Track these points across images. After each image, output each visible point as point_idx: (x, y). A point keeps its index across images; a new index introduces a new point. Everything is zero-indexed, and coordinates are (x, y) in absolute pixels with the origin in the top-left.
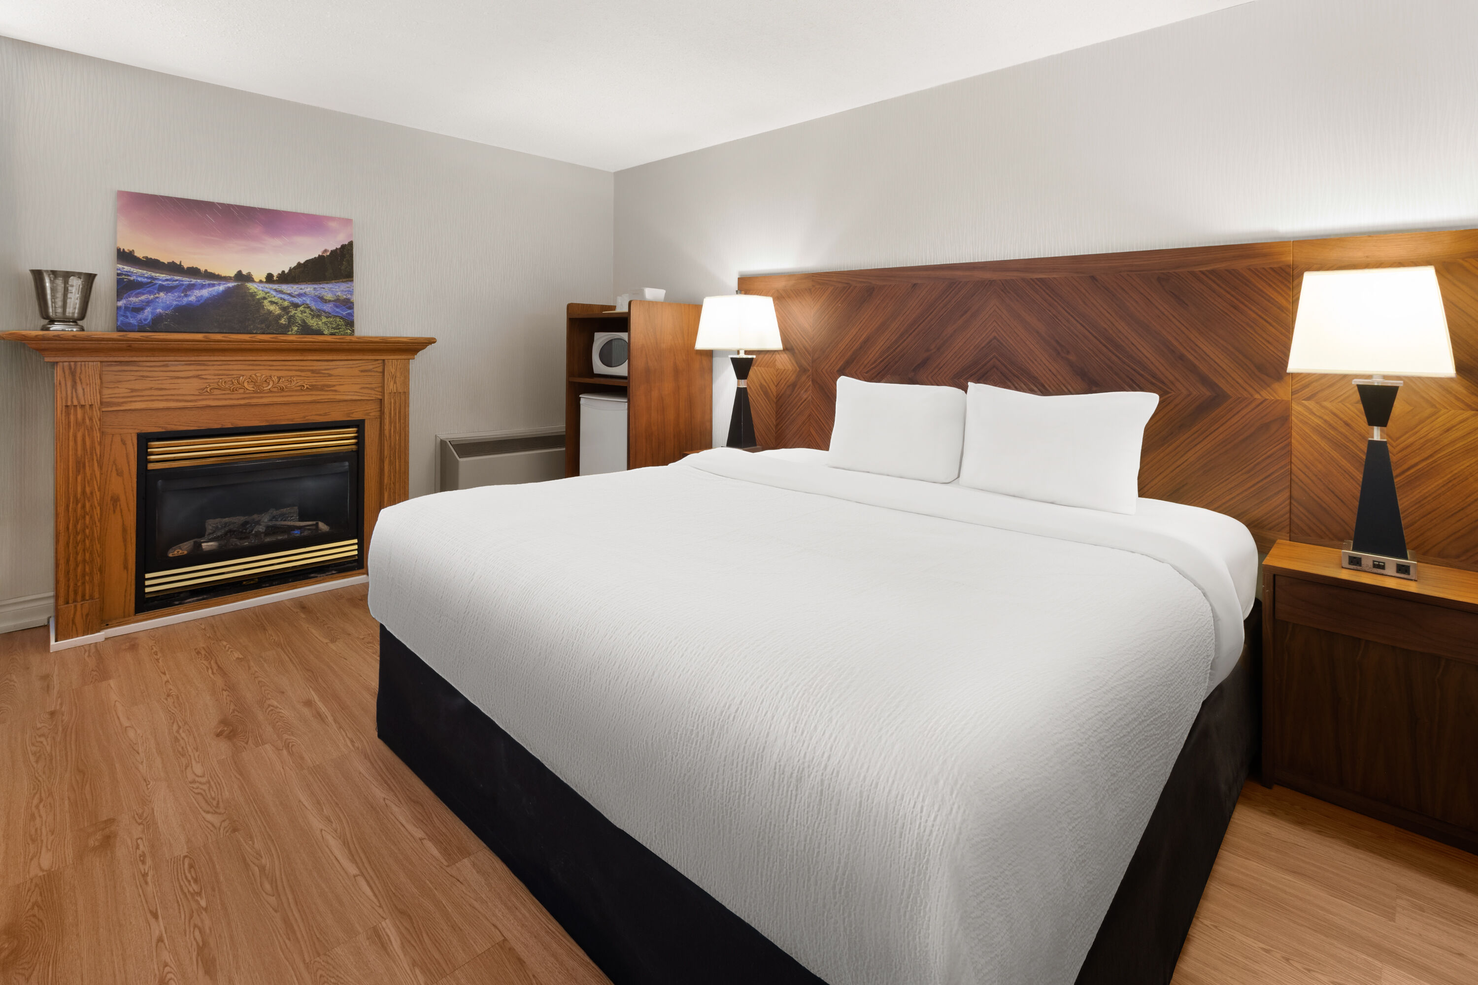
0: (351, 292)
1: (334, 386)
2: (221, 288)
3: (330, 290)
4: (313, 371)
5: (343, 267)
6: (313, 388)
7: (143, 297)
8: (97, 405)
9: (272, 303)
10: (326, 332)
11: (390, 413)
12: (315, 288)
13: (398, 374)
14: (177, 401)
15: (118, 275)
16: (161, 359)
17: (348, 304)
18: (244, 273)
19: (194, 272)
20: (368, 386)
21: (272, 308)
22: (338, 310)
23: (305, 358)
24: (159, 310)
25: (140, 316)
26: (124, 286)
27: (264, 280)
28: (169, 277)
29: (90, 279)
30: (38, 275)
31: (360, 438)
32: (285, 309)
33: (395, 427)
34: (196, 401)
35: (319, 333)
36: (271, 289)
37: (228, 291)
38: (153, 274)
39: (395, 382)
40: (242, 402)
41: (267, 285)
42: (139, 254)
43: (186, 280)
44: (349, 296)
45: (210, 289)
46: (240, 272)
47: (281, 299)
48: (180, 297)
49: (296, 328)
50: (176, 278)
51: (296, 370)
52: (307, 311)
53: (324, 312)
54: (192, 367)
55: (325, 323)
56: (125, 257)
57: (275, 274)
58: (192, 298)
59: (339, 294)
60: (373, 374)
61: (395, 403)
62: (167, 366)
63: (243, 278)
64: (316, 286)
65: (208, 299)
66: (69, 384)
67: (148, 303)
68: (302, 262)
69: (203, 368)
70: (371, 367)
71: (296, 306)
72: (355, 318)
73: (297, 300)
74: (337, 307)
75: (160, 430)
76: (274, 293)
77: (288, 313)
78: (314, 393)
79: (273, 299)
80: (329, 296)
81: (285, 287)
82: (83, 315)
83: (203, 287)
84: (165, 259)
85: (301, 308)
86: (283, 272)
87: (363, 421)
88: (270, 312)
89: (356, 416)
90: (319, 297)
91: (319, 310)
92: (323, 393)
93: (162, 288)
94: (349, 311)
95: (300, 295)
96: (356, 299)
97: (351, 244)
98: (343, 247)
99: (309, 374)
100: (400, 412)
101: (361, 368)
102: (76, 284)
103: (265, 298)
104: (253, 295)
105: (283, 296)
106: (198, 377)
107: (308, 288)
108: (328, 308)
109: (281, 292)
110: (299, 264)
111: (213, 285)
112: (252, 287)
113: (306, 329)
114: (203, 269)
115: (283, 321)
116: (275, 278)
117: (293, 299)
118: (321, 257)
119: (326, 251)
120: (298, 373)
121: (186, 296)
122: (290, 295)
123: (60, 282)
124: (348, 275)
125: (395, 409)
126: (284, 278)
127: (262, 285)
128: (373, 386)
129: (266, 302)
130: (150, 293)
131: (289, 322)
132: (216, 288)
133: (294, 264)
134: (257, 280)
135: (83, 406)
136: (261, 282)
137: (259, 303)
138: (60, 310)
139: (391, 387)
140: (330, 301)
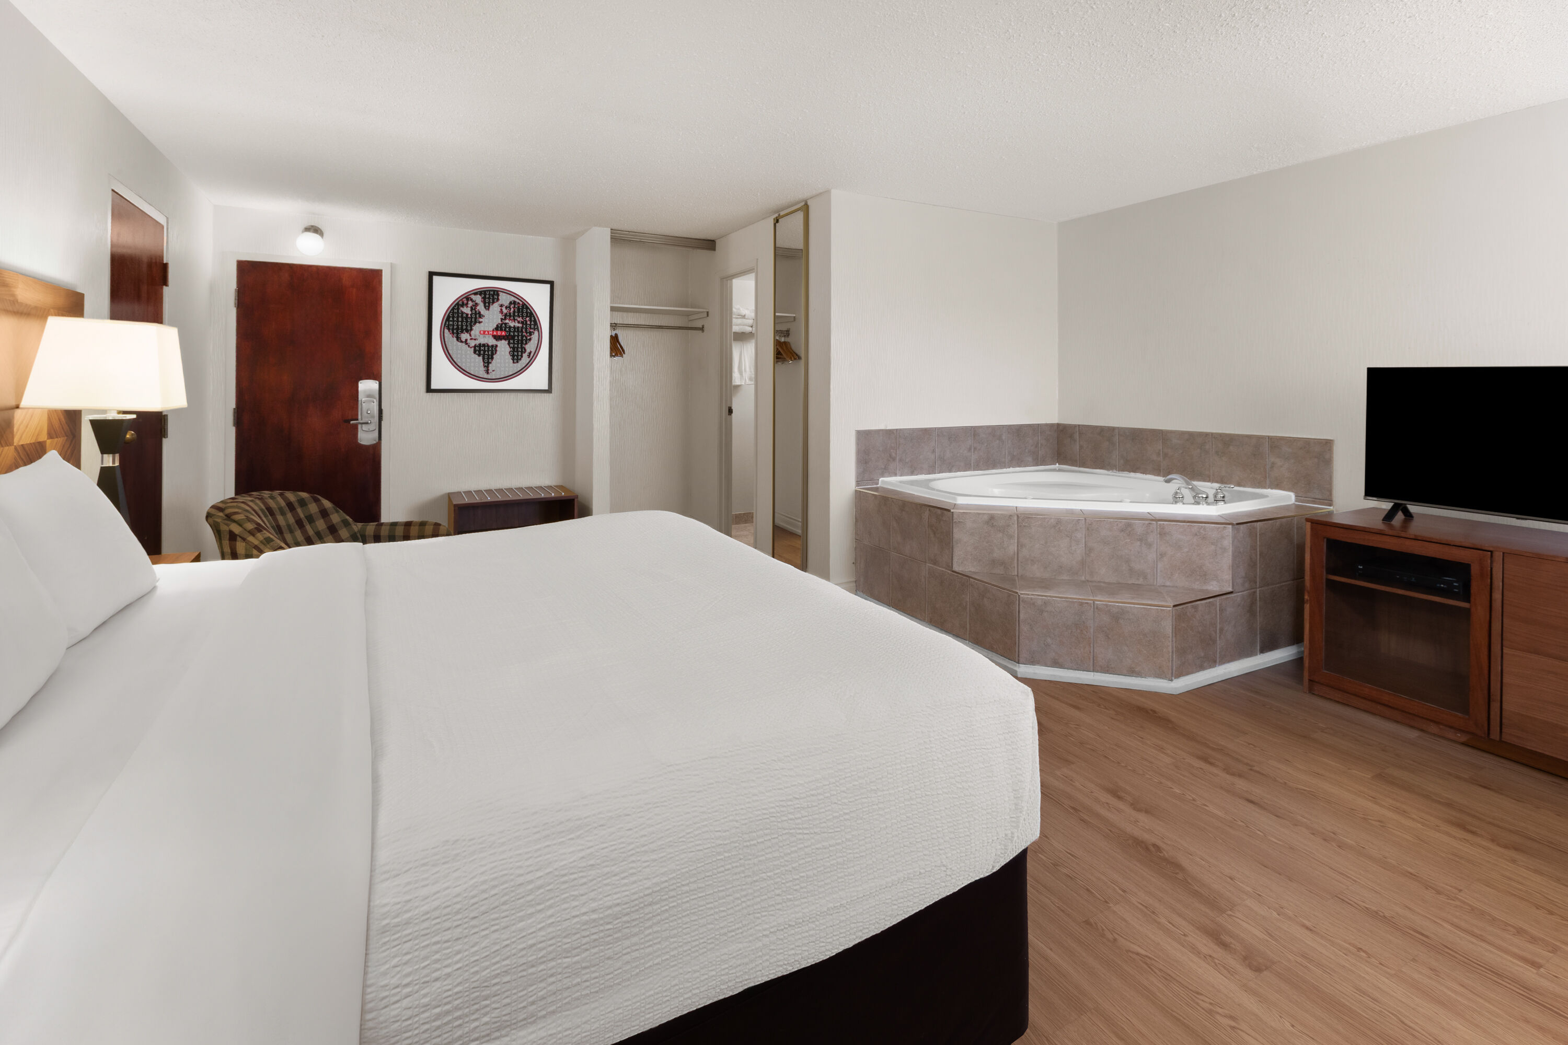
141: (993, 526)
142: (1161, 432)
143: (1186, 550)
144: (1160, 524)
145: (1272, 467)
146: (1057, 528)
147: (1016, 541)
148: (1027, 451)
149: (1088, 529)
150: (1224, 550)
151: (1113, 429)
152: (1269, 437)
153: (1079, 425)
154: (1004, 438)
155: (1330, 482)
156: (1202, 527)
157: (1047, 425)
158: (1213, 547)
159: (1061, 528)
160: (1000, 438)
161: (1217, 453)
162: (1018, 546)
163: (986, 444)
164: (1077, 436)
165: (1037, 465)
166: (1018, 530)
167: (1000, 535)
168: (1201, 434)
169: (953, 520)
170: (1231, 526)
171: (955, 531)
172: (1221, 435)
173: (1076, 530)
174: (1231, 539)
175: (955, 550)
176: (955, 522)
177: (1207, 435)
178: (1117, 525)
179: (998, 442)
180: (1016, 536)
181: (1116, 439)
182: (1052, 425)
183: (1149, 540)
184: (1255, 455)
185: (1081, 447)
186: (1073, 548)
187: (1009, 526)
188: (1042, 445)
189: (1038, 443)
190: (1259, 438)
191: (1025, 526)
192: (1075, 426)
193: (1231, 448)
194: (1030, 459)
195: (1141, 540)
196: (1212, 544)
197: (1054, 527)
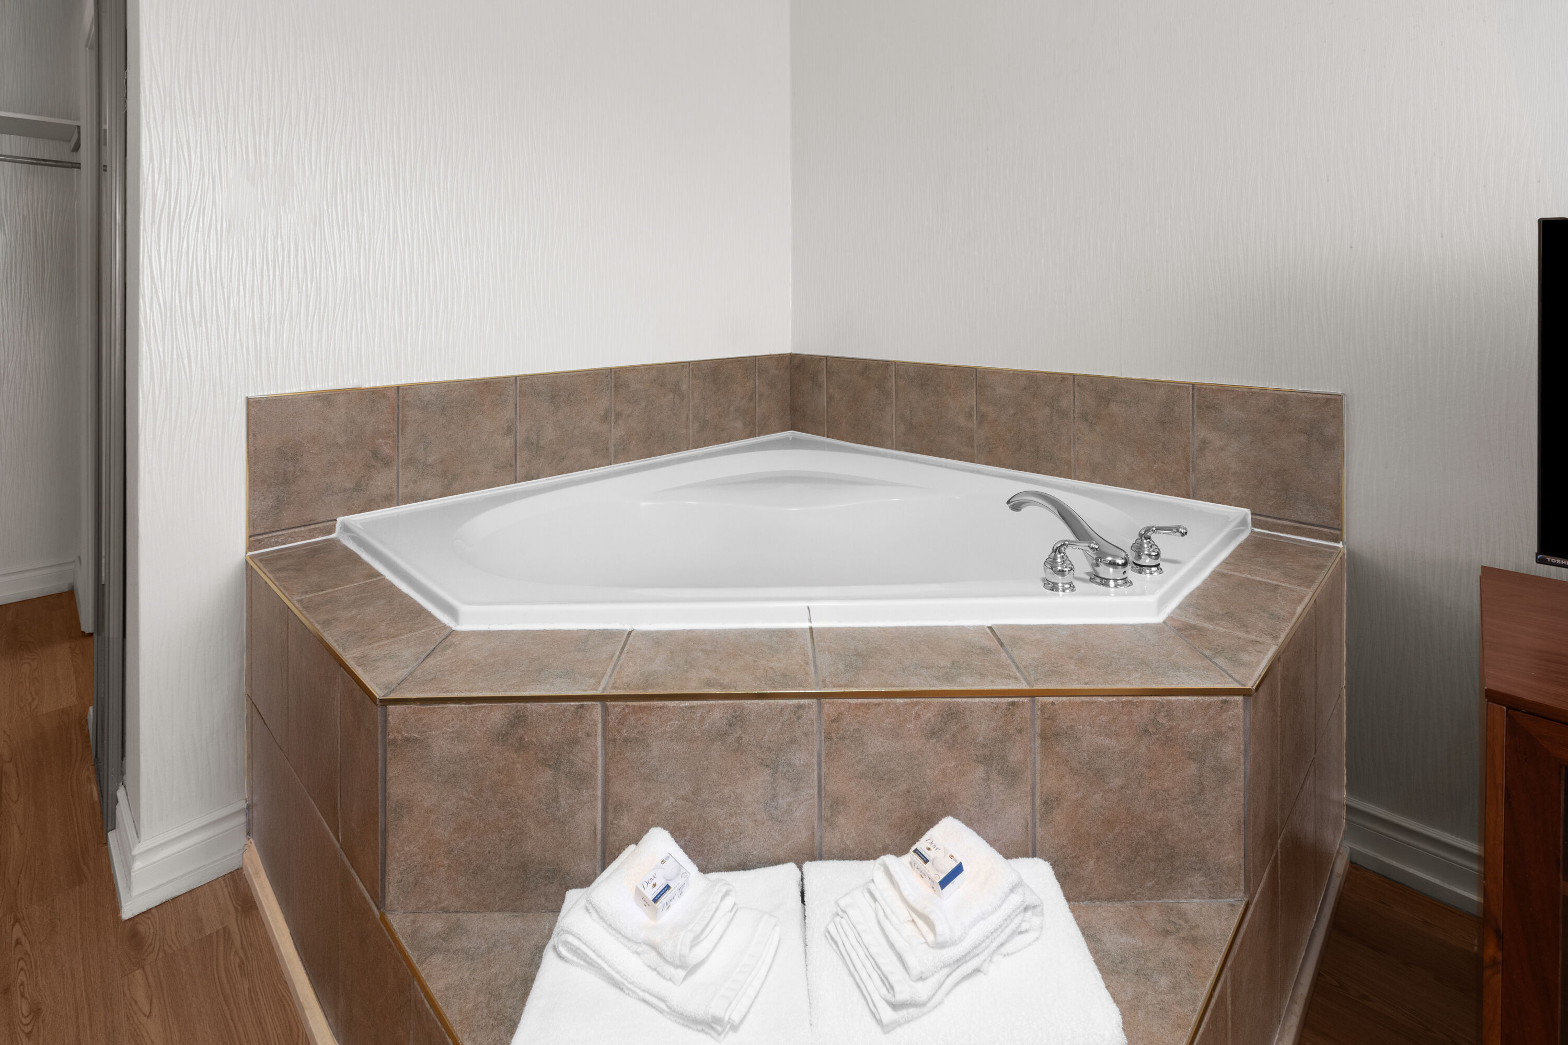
141: (521, 746)
142: (974, 371)
143: (1117, 782)
144: (1044, 706)
145: (1201, 450)
146: (731, 739)
147: (599, 793)
148: (732, 409)
149: (828, 738)
150: (1224, 773)
151: (886, 364)
152: (1193, 385)
153: (827, 357)
154: (684, 387)
155: (1337, 488)
156: (1162, 704)
157: (771, 357)
158: (1193, 768)
159: (745, 738)
160: (676, 389)
161: (1084, 417)
162: (605, 809)
163: (644, 404)
164: (823, 377)
165: (752, 435)
166: (605, 754)
167: (548, 775)
168: (1051, 377)
169: (385, 732)
170: (1240, 699)
171: (392, 772)
172: (1091, 379)
173: (793, 741)
174: (1241, 739)
175: (391, 840)
176: (394, 742)
177: (1063, 378)
178: (918, 716)
179: (671, 396)
180: (599, 775)
181: (891, 384)
182: (780, 358)
183: (1011, 758)
184: (1163, 423)
185: (830, 398)
186: (783, 802)
187: (575, 742)
188: (761, 395)
189: (754, 393)
190: (1173, 387)
191: (626, 740)
192: (820, 359)
193: (1114, 407)
194: (739, 425)
195: (986, 760)
196: (1191, 757)
197: (722, 735)
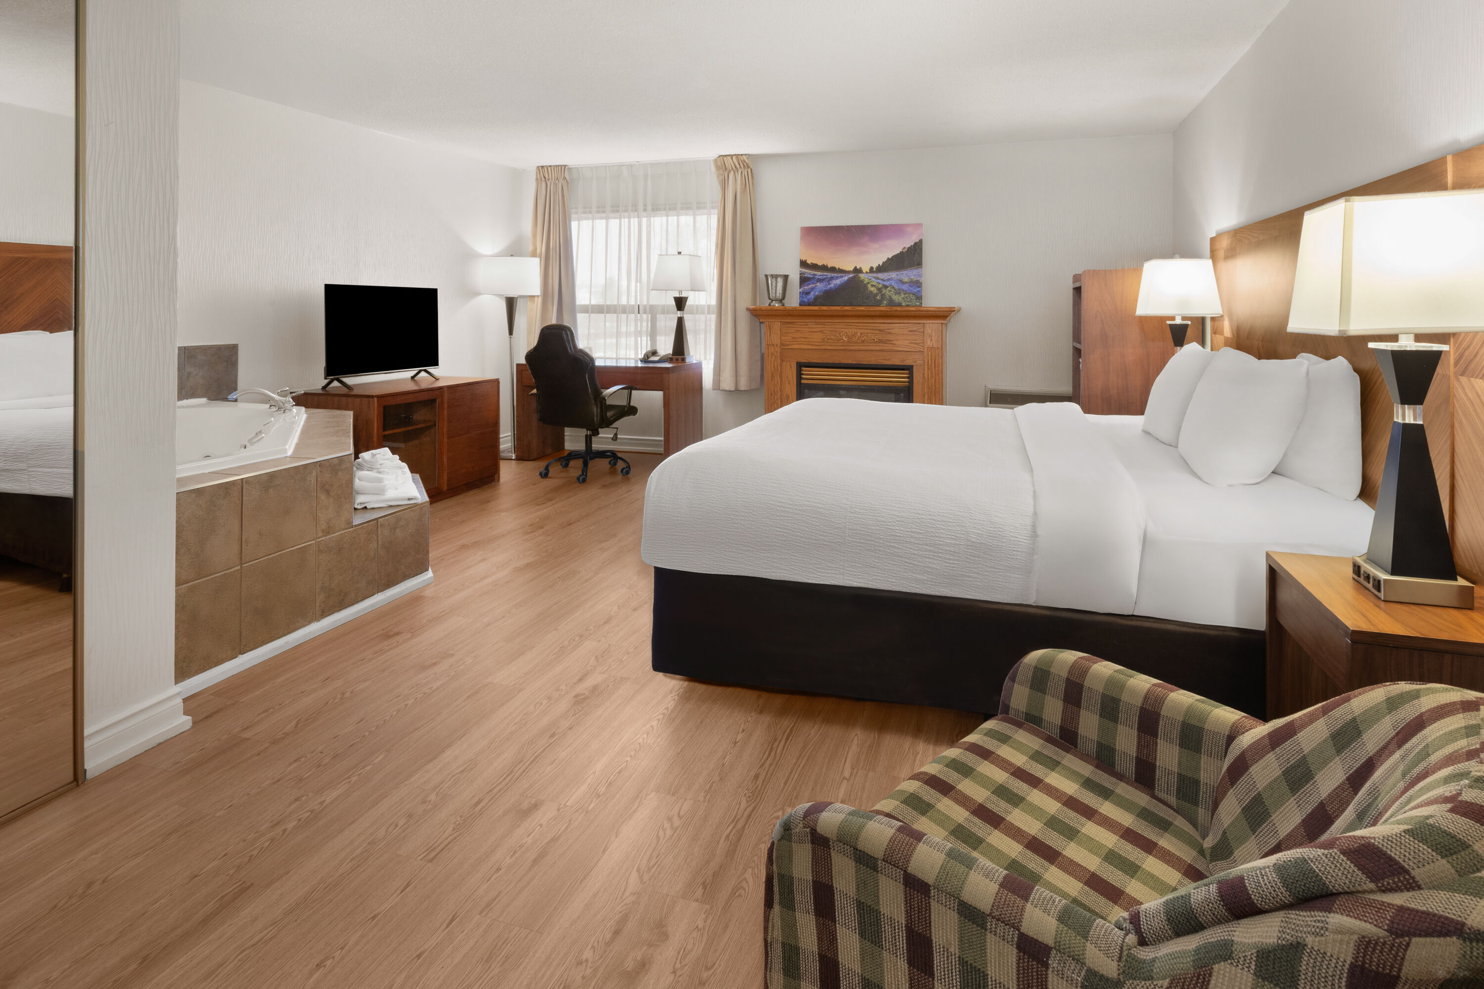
0: (920, 276)
1: (893, 341)
2: (846, 278)
3: (907, 275)
4: (880, 330)
5: (915, 259)
6: (880, 341)
7: (810, 286)
8: (779, 345)
9: (873, 286)
10: (903, 304)
11: (928, 362)
12: (897, 275)
13: (933, 334)
14: (812, 345)
15: (800, 274)
16: (804, 321)
17: (918, 284)
18: (858, 268)
19: (833, 270)
20: (914, 342)
21: (872, 289)
22: (911, 289)
23: (874, 321)
24: (817, 293)
25: (809, 297)
26: (804, 280)
27: (868, 271)
28: (821, 274)
29: (786, 277)
30: (766, 276)
31: (911, 377)
32: (879, 290)
33: (932, 373)
34: (821, 345)
35: (900, 305)
36: (872, 277)
37: (850, 280)
38: (815, 273)
39: (931, 340)
40: (842, 348)
41: (870, 275)
42: (809, 262)
43: (829, 275)
44: (919, 279)
45: (841, 279)
46: (856, 267)
47: (878, 283)
48: (826, 285)
49: (885, 302)
50: (825, 274)
51: (871, 329)
52: (893, 290)
53: (903, 290)
54: (818, 326)
55: (903, 298)
56: (803, 264)
57: (875, 267)
58: (832, 285)
59: (912, 277)
60: (917, 333)
61: (931, 355)
62: (807, 325)
63: (857, 271)
64: (898, 273)
65: (840, 285)
66: (769, 333)
67: (812, 289)
68: (890, 257)
69: (824, 326)
70: (916, 328)
71: (886, 287)
72: (923, 294)
73: (887, 283)
74: (911, 286)
75: (806, 361)
76: (874, 279)
77: (881, 292)
78: (880, 344)
79: (873, 283)
80: (906, 279)
81: (880, 275)
82: (784, 298)
83: (837, 278)
84: (820, 264)
85: (889, 289)
86: (879, 265)
87: (912, 367)
88: (871, 292)
89: (908, 362)
90: (900, 280)
91: (899, 289)
92: (886, 345)
93: (820, 280)
94: (919, 289)
95: (888, 280)
96: (922, 280)
97: (921, 241)
98: (916, 244)
99: (878, 332)
100: (935, 363)
101: (910, 329)
102: (780, 282)
103: (869, 283)
104: (862, 281)
105: (878, 281)
106: (821, 331)
107: (893, 275)
108: (905, 287)
109: (878, 278)
110: (888, 259)
111: (842, 277)
112: (862, 276)
113: (891, 303)
114: (837, 268)
115: (878, 298)
116: (874, 270)
117: (884, 283)
118: (901, 253)
119: (904, 248)
120: (872, 331)
121: (829, 284)
122: (882, 280)
123: (774, 280)
124: (919, 264)
125: (931, 360)
126: (881, 269)
127: (867, 275)
128: (918, 342)
129: (869, 286)
130: (813, 283)
131: (882, 298)
132: (843, 278)
133: (885, 260)
134: (864, 272)
135: (773, 345)
136: (867, 272)
137: (865, 286)
138: (774, 295)
139: (929, 343)
140: (906, 283)
155: (236, 382)
